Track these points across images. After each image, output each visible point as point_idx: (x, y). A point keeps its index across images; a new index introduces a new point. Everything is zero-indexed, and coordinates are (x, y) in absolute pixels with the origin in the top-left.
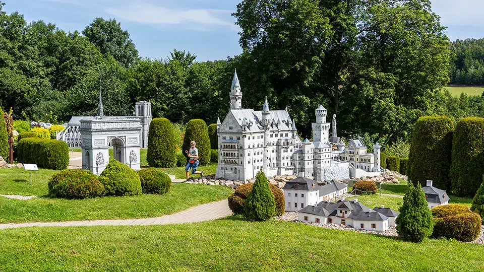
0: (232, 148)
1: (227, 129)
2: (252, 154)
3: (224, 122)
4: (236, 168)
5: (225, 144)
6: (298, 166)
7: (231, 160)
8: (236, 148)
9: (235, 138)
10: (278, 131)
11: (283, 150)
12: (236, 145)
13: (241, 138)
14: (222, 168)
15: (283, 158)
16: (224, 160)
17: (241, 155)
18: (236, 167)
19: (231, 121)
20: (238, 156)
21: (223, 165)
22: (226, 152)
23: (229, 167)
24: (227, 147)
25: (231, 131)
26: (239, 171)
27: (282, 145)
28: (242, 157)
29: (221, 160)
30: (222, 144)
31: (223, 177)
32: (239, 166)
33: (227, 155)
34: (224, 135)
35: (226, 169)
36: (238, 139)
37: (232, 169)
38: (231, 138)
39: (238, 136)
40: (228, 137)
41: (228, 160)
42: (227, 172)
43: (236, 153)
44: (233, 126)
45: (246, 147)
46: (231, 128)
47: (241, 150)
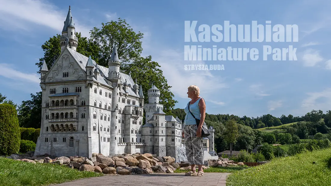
0: (66, 105)
1: (60, 77)
2: (98, 117)
3: (54, 67)
4: (72, 138)
5: (55, 100)
6: (149, 143)
7: (64, 124)
8: (75, 103)
9: (72, 89)
10: (126, 96)
11: (132, 120)
12: (75, 99)
13: (83, 88)
14: (47, 140)
15: (132, 132)
16: (53, 126)
17: (83, 116)
18: (73, 135)
19: (66, 64)
20: (77, 118)
21: (50, 135)
22: (55, 112)
23: (59, 136)
24: (57, 104)
25: (65, 79)
26: (78, 141)
27: (131, 113)
28: (84, 120)
29: (45, 126)
30: (50, 101)
31: (49, 154)
32: (78, 135)
33: (57, 117)
34: (52, 87)
35: (55, 140)
36: (79, 90)
37: (64, 140)
38: (65, 91)
39: (78, 85)
40: (59, 89)
41: (59, 124)
42: (56, 145)
43: (75, 112)
44: (71, 71)
45: (91, 103)
46: (66, 75)
47: (82, 109)
